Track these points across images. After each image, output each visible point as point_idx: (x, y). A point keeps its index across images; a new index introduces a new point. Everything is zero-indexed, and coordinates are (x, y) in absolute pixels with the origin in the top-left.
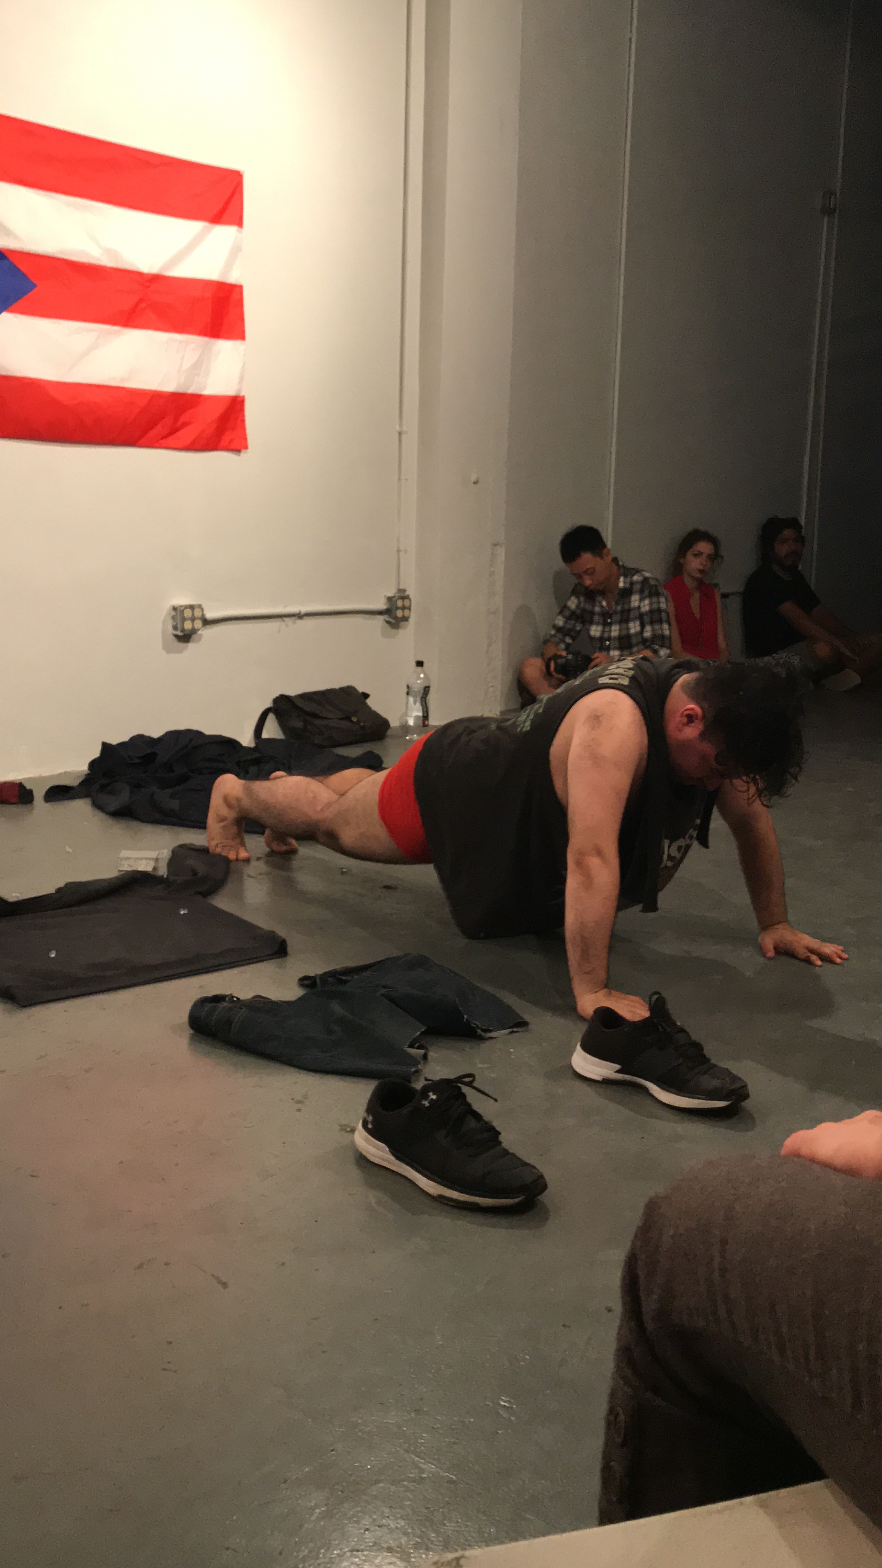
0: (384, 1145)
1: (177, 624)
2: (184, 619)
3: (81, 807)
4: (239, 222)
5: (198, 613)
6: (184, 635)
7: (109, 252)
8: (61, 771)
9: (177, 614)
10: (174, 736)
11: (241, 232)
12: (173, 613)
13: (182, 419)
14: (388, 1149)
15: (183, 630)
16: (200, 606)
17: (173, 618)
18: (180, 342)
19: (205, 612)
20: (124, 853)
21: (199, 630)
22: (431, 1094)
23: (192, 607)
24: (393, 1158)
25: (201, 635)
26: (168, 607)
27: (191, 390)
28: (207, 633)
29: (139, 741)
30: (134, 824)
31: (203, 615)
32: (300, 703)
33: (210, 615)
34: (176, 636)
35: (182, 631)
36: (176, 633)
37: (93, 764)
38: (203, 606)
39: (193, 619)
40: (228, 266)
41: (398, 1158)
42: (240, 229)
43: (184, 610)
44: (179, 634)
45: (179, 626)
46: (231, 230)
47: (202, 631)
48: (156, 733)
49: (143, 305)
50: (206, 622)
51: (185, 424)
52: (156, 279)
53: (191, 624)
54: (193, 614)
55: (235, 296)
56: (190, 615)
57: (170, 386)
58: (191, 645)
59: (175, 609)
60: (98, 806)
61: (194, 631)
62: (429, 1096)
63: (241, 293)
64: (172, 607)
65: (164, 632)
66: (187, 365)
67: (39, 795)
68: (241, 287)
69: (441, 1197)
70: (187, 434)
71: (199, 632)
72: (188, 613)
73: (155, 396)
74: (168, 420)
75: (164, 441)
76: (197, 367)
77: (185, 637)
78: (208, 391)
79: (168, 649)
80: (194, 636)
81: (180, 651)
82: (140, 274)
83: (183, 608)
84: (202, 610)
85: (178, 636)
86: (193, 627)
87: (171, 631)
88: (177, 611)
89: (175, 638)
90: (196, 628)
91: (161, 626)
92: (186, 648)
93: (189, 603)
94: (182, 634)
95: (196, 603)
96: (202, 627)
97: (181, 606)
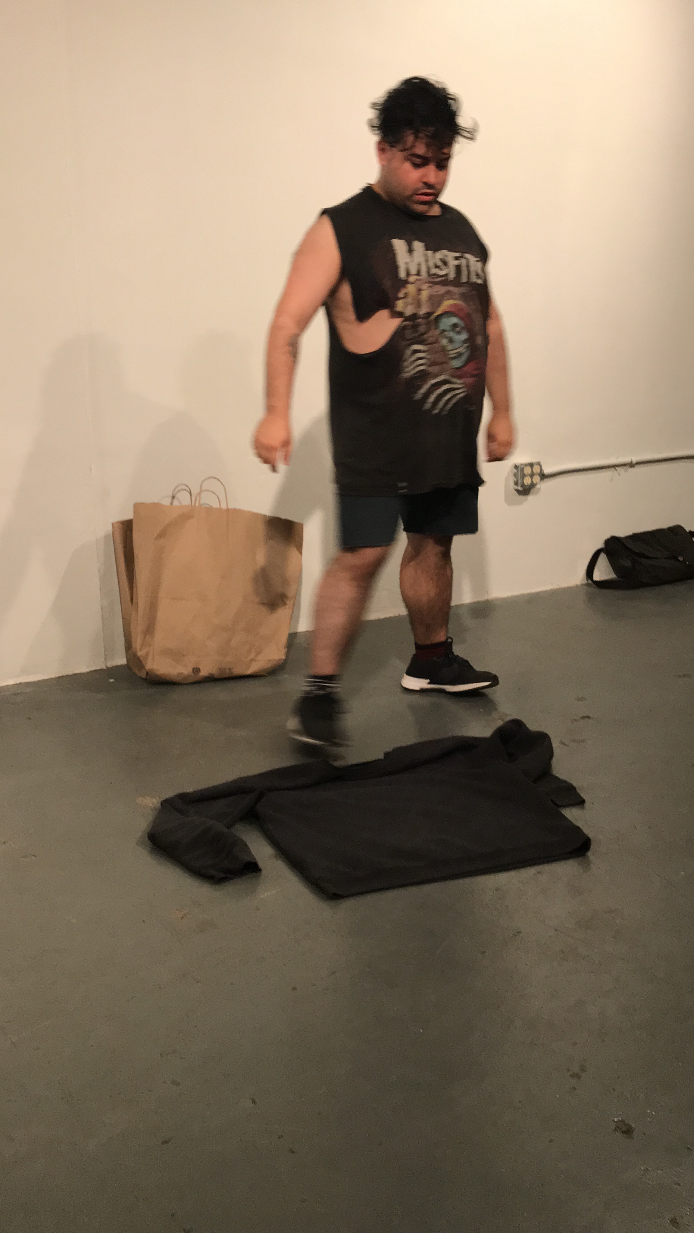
2: (523, 476)
5: (536, 469)
6: (524, 489)
12: (515, 471)
16: (539, 464)
17: (515, 475)
19: (543, 467)
21: (537, 484)
23: (531, 465)
25: (539, 488)
26: (511, 463)
28: (544, 486)
31: (541, 470)
32: (630, 545)
33: (547, 470)
34: (517, 491)
35: (522, 486)
36: (516, 487)
38: (542, 464)
39: (532, 475)
43: (524, 468)
45: (520, 482)
47: (540, 484)
50: (543, 476)
53: (531, 479)
54: (532, 471)
56: (530, 471)
58: (530, 498)
59: (516, 467)
61: (533, 485)
64: (514, 466)
65: (506, 486)
71: (538, 486)
72: (528, 470)
77: (525, 491)
79: (509, 501)
80: (532, 491)
81: (521, 503)
85: (519, 490)
86: (532, 482)
87: (512, 485)
88: (518, 469)
89: (516, 493)
90: (534, 482)
91: (503, 482)
92: (526, 500)
93: (530, 461)
94: (522, 489)
95: (535, 461)
96: (541, 482)
97: (522, 464)
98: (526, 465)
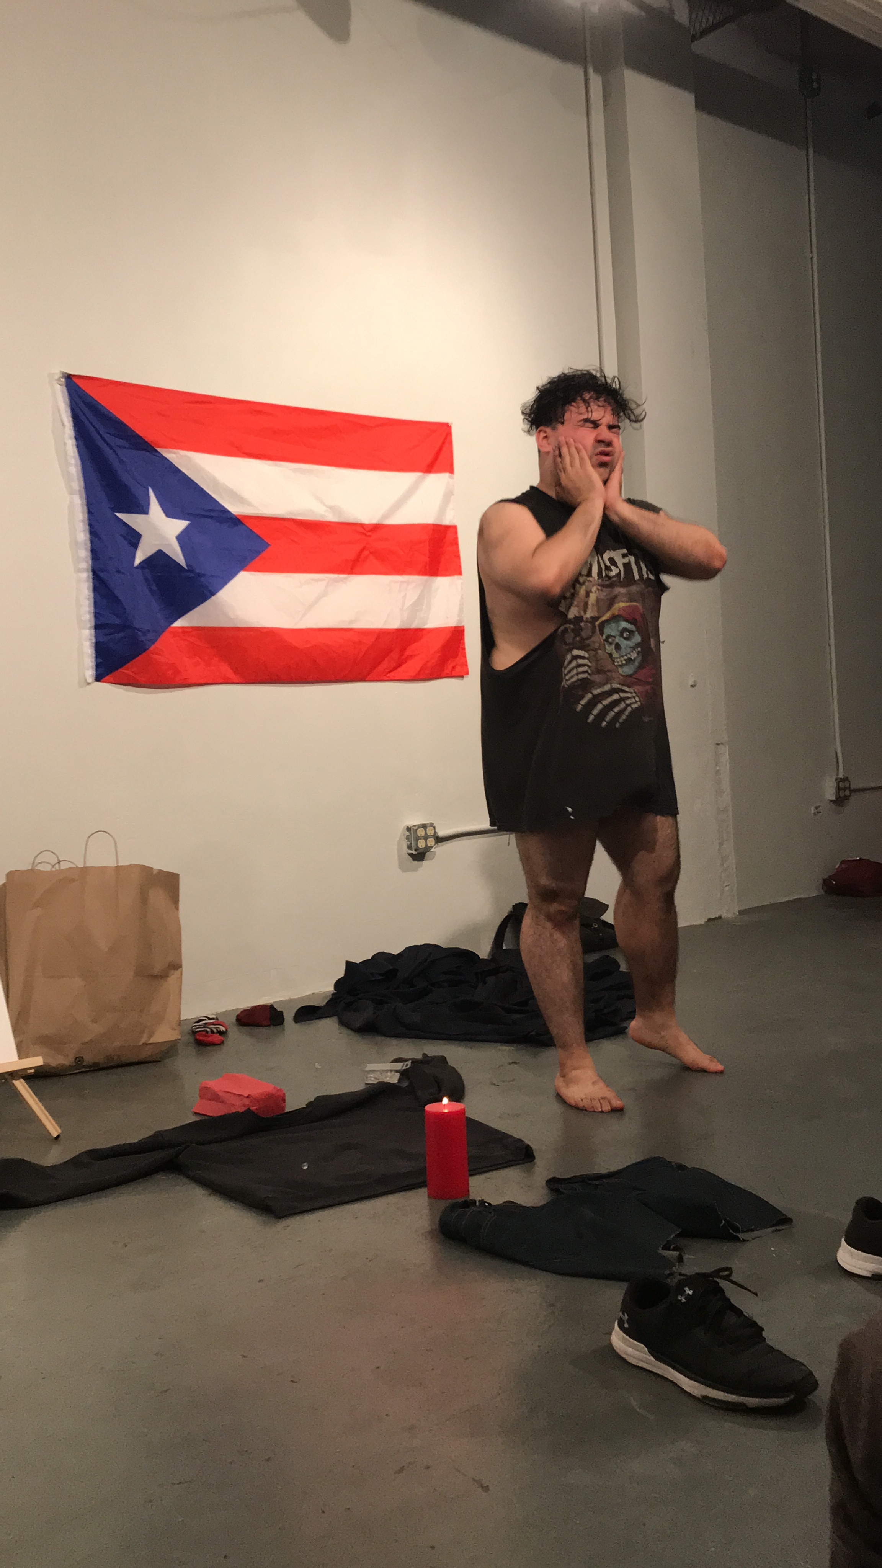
0: (643, 1345)
1: (411, 844)
2: (417, 839)
3: (329, 1026)
4: (451, 470)
5: (430, 831)
6: (418, 853)
7: (332, 508)
8: (310, 993)
9: (411, 834)
10: (412, 951)
11: (453, 478)
12: (408, 833)
13: (408, 652)
14: (646, 1349)
16: (432, 825)
17: (408, 838)
18: (402, 582)
19: (437, 831)
20: (370, 1067)
21: (432, 847)
22: (687, 1289)
23: (424, 826)
24: (653, 1359)
25: (434, 852)
26: (403, 827)
27: (414, 626)
28: (440, 850)
29: (381, 957)
30: (379, 1038)
31: (435, 832)
33: (441, 833)
34: (411, 855)
35: (416, 850)
36: (410, 852)
37: (338, 984)
38: (435, 825)
39: (426, 838)
40: (442, 510)
41: (656, 1358)
42: (452, 475)
44: (414, 853)
45: (413, 845)
46: (444, 477)
47: (435, 848)
48: (396, 949)
49: (366, 553)
50: (439, 840)
51: (411, 657)
52: (376, 528)
53: (425, 842)
54: (426, 833)
55: (449, 535)
56: (423, 834)
57: (395, 624)
58: (425, 863)
59: (408, 829)
60: (343, 1023)
61: (428, 849)
62: (685, 1291)
63: (456, 533)
64: (406, 828)
65: (399, 850)
66: (408, 603)
67: (289, 1016)
68: (455, 527)
69: (705, 1397)
70: (413, 666)
71: (433, 850)
72: (421, 832)
73: (381, 634)
74: (395, 655)
75: (392, 674)
76: (418, 603)
77: (419, 856)
78: (430, 625)
79: (404, 868)
80: (428, 854)
81: (415, 870)
82: (362, 526)
83: (416, 828)
84: (434, 828)
85: (412, 854)
86: (426, 845)
87: (406, 850)
88: (411, 830)
89: (410, 857)
90: (429, 845)
91: (396, 847)
92: (421, 866)
93: (422, 823)
94: (416, 853)
95: (428, 822)
96: (435, 845)
97: (414, 826)
98: (419, 826)
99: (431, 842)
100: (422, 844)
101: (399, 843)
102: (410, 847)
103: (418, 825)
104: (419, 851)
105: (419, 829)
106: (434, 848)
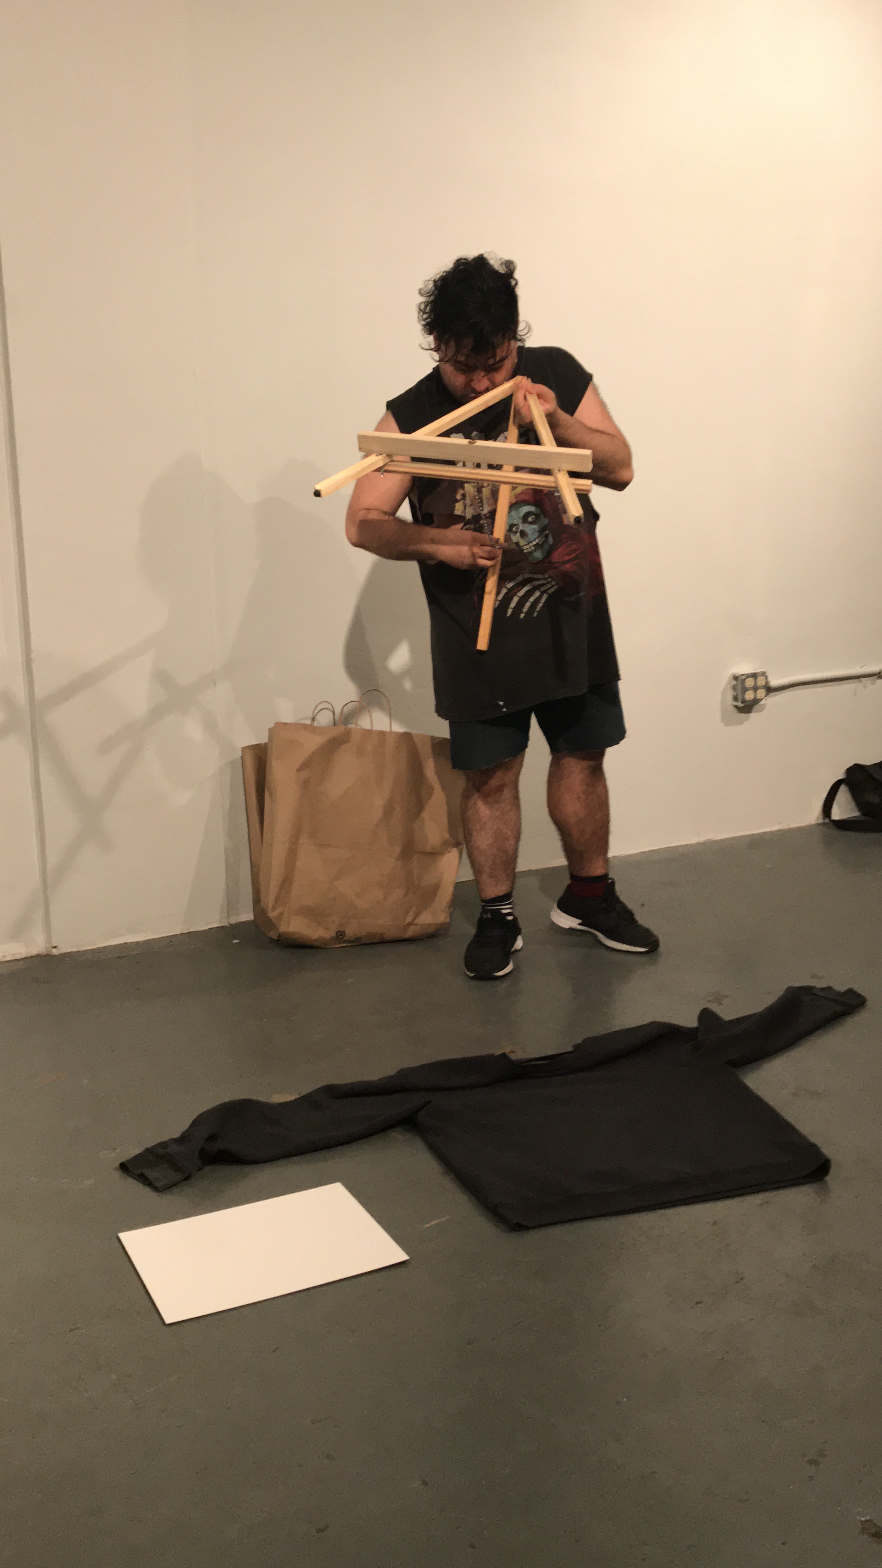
1: (737, 695)
2: (745, 690)
5: (761, 681)
6: (745, 706)
9: (737, 683)
12: (734, 683)
15: (743, 701)
16: (764, 674)
17: (734, 688)
19: (770, 679)
21: (762, 699)
23: (754, 676)
28: (771, 702)
31: (767, 683)
32: (878, 775)
33: (774, 682)
34: (736, 707)
35: (742, 703)
36: (736, 703)
38: (768, 674)
39: (755, 689)
43: (745, 679)
44: (740, 706)
45: (740, 697)
47: (766, 700)
50: (770, 690)
53: (754, 693)
54: (756, 683)
56: (753, 684)
58: (753, 716)
59: (736, 678)
61: (756, 701)
64: (733, 674)
65: (723, 702)
71: (762, 702)
72: (750, 683)
77: (747, 708)
79: (727, 721)
80: (756, 707)
81: (741, 723)
83: (744, 677)
84: (766, 677)
85: (738, 707)
87: (730, 701)
88: (738, 679)
89: (735, 710)
90: (758, 697)
91: (719, 698)
92: (747, 719)
93: (753, 672)
94: (743, 705)
95: (759, 671)
96: (766, 696)
97: (742, 675)
98: (748, 676)
99: (761, 693)
100: (749, 695)
101: (724, 693)
102: (735, 698)
103: (747, 674)
104: (746, 704)
105: (748, 679)
106: (764, 700)
